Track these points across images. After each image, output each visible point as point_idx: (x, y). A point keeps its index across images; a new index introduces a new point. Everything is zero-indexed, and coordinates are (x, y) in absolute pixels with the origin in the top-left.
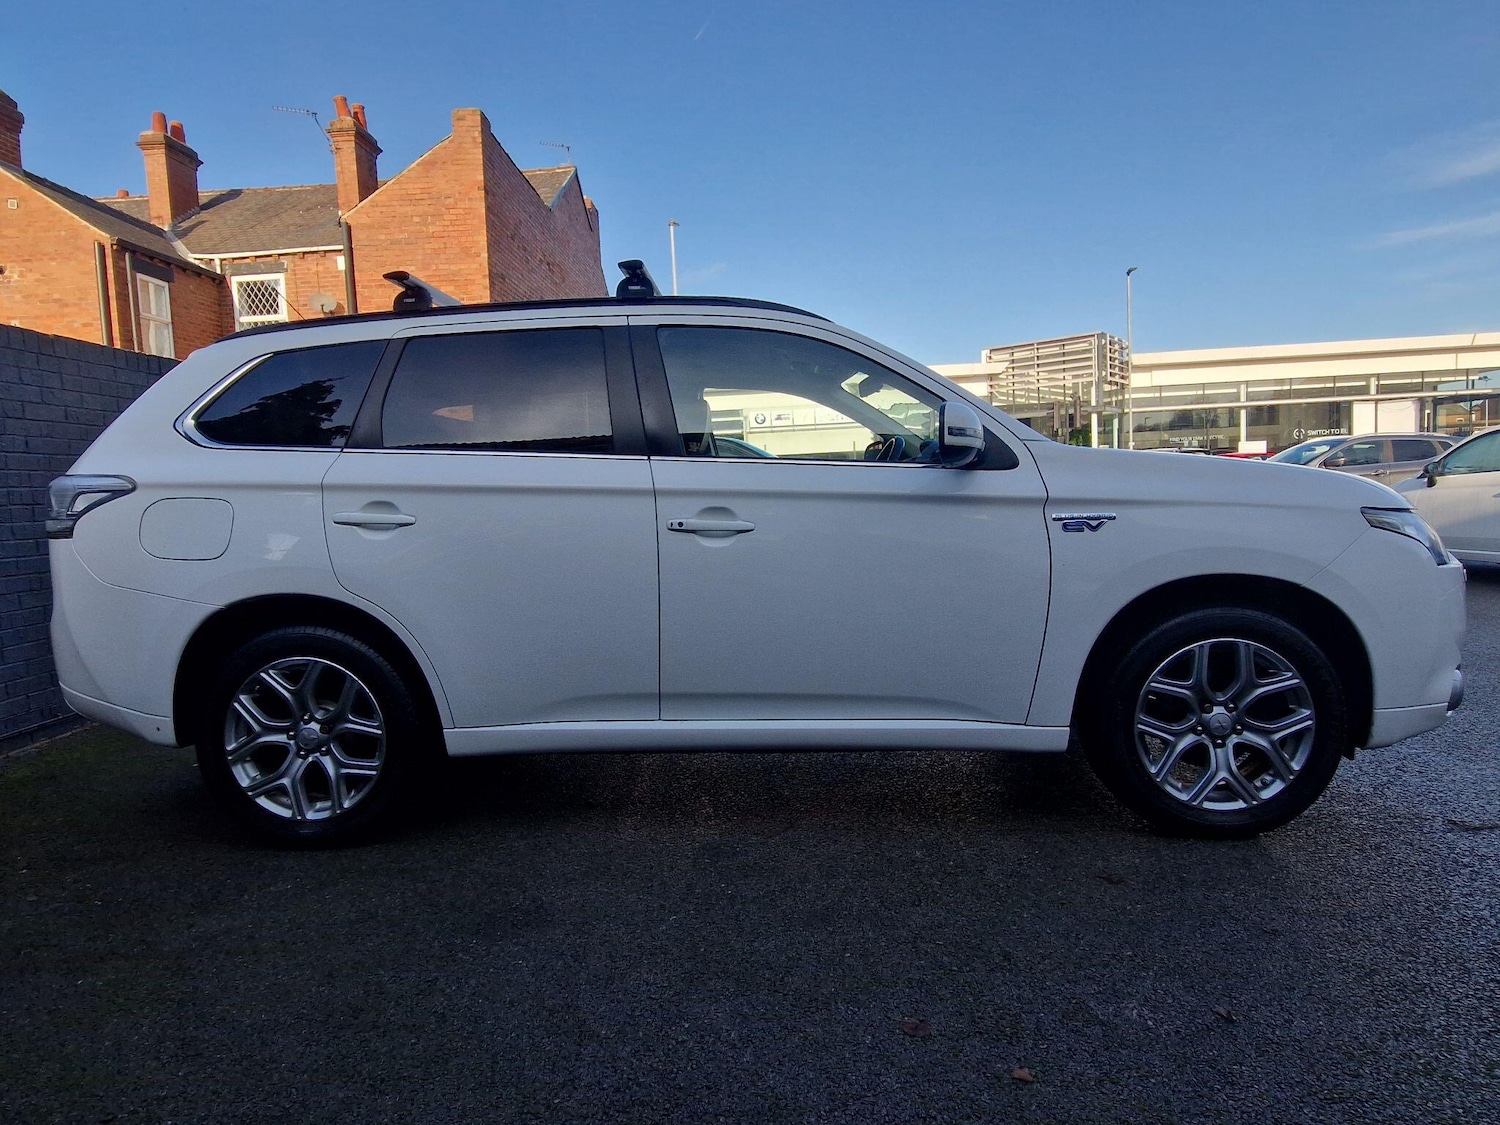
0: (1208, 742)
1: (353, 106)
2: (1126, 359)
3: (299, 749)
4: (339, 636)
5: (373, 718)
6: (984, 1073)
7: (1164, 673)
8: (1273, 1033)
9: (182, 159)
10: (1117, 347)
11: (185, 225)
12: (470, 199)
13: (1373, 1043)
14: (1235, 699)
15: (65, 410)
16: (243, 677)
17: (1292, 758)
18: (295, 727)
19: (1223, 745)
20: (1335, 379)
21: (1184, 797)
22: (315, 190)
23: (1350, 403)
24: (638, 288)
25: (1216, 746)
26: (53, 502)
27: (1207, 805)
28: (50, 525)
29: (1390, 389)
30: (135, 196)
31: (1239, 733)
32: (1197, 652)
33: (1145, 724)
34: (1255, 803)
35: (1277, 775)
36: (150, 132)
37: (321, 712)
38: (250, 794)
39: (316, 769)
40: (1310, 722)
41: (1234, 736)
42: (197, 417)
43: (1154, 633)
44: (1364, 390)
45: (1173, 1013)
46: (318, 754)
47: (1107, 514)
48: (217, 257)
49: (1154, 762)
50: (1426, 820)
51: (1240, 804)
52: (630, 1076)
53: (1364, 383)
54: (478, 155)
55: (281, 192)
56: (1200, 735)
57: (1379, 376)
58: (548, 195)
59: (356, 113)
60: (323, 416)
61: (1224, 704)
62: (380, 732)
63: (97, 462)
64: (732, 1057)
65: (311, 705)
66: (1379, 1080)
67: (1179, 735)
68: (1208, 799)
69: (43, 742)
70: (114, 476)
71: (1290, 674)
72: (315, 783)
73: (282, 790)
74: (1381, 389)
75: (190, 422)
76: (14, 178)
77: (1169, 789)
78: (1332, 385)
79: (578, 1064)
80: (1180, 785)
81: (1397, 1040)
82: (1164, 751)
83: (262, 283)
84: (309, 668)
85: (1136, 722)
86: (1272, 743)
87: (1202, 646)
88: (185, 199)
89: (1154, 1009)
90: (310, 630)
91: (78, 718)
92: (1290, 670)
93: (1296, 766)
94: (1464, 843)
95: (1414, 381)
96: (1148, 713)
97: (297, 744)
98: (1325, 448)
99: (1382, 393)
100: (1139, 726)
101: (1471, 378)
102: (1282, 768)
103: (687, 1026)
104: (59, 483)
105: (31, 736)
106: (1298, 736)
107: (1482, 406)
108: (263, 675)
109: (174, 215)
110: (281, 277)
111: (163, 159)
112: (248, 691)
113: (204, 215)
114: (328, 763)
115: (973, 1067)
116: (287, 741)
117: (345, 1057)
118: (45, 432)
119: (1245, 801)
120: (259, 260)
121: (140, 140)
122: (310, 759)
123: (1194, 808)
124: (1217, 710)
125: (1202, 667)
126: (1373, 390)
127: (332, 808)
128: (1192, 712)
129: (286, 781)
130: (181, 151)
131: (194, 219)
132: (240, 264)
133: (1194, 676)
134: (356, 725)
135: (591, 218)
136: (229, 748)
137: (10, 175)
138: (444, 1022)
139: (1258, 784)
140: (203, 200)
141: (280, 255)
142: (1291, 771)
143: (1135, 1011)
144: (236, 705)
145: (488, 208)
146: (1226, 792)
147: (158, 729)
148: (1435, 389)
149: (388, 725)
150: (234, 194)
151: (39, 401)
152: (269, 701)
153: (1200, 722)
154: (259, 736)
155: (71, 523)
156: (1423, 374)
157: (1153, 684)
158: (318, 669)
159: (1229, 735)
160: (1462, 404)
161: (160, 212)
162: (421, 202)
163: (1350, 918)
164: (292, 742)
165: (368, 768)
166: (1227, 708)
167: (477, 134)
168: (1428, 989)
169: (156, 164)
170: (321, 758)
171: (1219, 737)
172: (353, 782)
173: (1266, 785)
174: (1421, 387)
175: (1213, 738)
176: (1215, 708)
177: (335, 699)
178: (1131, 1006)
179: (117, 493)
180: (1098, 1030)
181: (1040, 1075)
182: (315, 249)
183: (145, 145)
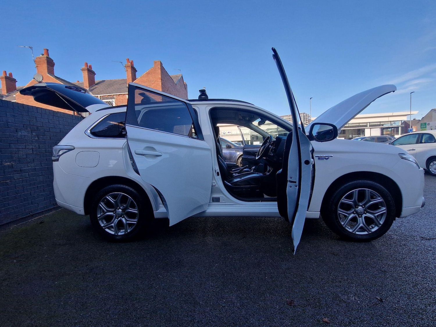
0: (357, 216)
1: (130, 60)
2: (310, 119)
3: (116, 216)
4: (127, 187)
5: (135, 208)
6: (314, 319)
7: (346, 198)
8: (395, 305)
9: (91, 73)
10: (308, 116)
11: (92, 88)
12: (158, 82)
13: (424, 308)
14: (365, 205)
15: (60, 130)
16: (101, 198)
17: (380, 220)
18: (115, 210)
19: (361, 217)
20: (359, 123)
21: (351, 231)
22: (122, 80)
23: (364, 129)
24: (204, 97)
25: (359, 217)
26: (54, 152)
27: (357, 233)
28: (53, 158)
29: (373, 126)
30: (80, 82)
31: (365, 214)
32: (355, 192)
33: (340, 211)
34: (370, 232)
35: (376, 225)
36: (84, 67)
37: (122, 207)
38: (104, 228)
39: (121, 221)
40: (385, 211)
41: (364, 214)
42: (91, 131)
43: (343, 187)
44: (366, 126)
45: (365, 299)
46: (121, 218)
47: (330, 155)
48: (99, 96)
49: (343, 221)
50: (415, 237)
51: (366, 233)
52: (210, 319)
53: (366, 124)
54: (159, 71)
55: (114, 81)
56: (355, 214)
57: (370, 123)
58: (175, 81)
59: (131, 62)
60: (123, 130)
61: (362, 206)
62: (137, 212)
63: (65, 142)
64: (239, 312)
65: (120, 205)
66: (429, 320)
67: (350, 214)
68: (357, 231)
69: (53, 212)
70: (69, 146)
71: (380, 198)
72: (120, 225)
73: (112, 227)
74: (370, 126)
75: (89, 131)
76: (52, 77)
77: (347, 228)
78: (358, 125)
79: (195, 314)
80: (349, 227)
81: (430, 307)
82: (345, 219)
83: (109, 102)
84: (119, 196)
85: (338, 211)
86: (375, 216)
87: (356, 190)
88: (92, 82)
89: (359, 297)
90: (119, 186)
91: (59, 207)
92: (380, 197)
93: (381, 223)
94: (427, 243)
95: (378, 124)
96: (341, 208)
97: (116, 215)
98: (360, 139)
99: (371, 127)
100: (339, 212)
101: (392, 123)
102: (377, 223)
103: (224, 301)
104: (55, 147)
105: (51, 210)
106: (382, 215)
107: (393, 130)
108: (107, 197)
109: (89, 86)
110: (114, 100)
111: (87, 73)
112: (103, 201)
113: (96, 86)
114: (124, 220)
115: (311, 317)
116: (113, 214)
117: (128, 310)
118: (55, 135)
119: (368, 232)
120: (109, 96)
121: (81, 69)
122: (119, 219)
123: (353, 234)
124: (360, 207)
125: (356, 196)
126: (368, 126)
127: (125, 232)
128: (353, 208)
129: (113, 225)
130: (91, 71)
131: (94, 87)
132: (104, 97)
133: (354, 199)
134: (131, 210)
135: (185, 86)
136: (98, 216)
137: (51, 77)
138: (156, 298)
139: (371, 227)
140: (96, 83)
141: (114, 95)
142: (380, 224)
143: (353, 298)
144: (100, 205)
145: (162, 84)
146: (362, 229)
147: (80, 211)
148: (383, 126)
149: (139, 210)
150: (103, 81)
151: (53, 127)
152: (108, 204)
153: (355, 211)
154: (106, 213)
155: (58, 158)
156: (380, 122)
157: (342, 201)
158: (121, 195)
159: (363, 214)
160: (388, 129)
161: (86, 86)
162: (146, 82)
163: (405, 267)
164: (115, 214)
165: (134, 221)
166: (362, 207)
167: (159, 66)
168: (433, 289)
169: (86, 74)
170: (122, 219)
171: (360, 215)
172: (130, 225)
173: (373, 228)
174: (380, 125)
175: (358, 215)
176: (359, 207)
177: (125, 203)
178: (352, 296)
179: (70, 150)
180: (344, 305)
181: (331, 320)
182: (122, 94)
183: (83, 70)
